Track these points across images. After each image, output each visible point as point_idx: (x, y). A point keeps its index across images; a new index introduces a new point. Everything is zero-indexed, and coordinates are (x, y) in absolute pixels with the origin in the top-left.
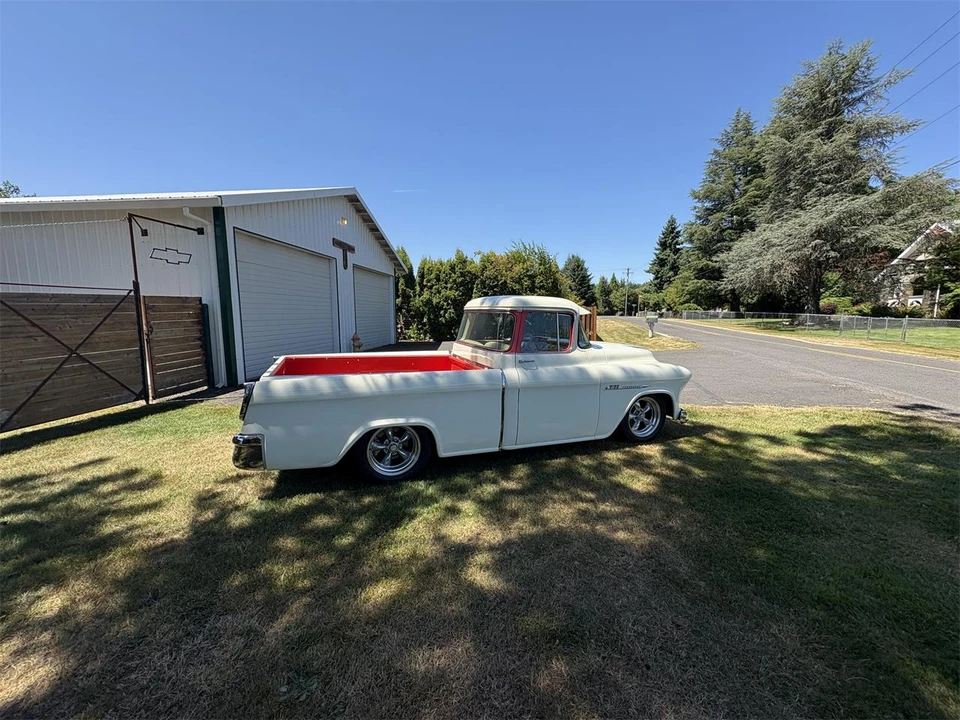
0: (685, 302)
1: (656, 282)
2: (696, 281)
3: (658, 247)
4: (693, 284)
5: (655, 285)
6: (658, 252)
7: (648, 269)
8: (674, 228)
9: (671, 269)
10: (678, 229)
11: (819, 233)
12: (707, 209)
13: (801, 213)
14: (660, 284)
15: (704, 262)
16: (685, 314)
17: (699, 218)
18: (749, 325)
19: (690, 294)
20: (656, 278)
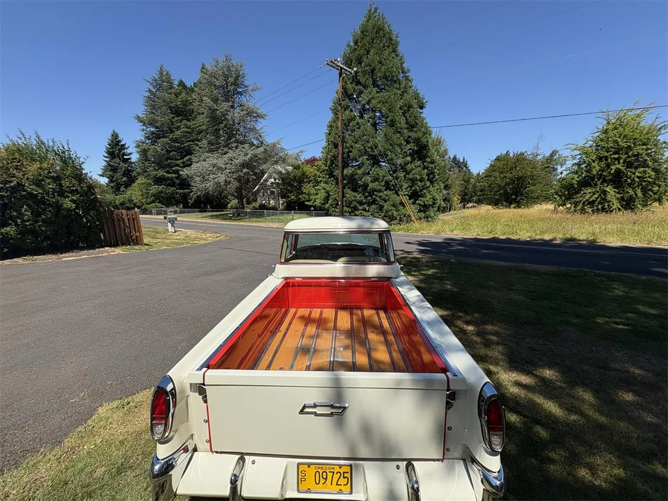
0: (151, 202)
1: (112, 185)
2: (156, 186)
3: (106, 155)
4: (155, 189)
5: (112, 188)
6: (107, 159)
7: (101, 173)
8: (119, 141)
9: (124, 175)
10: (122, 143)
11: (244, 165)
12: (153, 133)
13: (230, 151)
14: (117, 187)
15: (161, 173)
16: (154, 211)
17: (148, 138)
18: (212, 217)
19: (154, 196)
20: (111, 181)
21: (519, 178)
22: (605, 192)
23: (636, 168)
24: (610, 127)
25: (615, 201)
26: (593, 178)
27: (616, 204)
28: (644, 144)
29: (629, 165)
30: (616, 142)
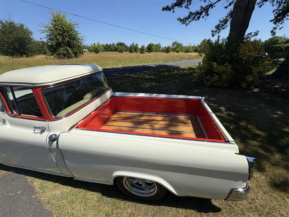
21: (20, 39)
22: (67, 50)
23: (73, 40)
24: (56, 19)
25: (72, 54)
26: (60, 43)
27: (73, 55)
28: (72, 31)
29: (70, 38)
30: (62, 27)
